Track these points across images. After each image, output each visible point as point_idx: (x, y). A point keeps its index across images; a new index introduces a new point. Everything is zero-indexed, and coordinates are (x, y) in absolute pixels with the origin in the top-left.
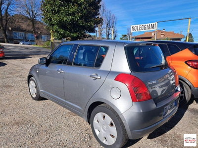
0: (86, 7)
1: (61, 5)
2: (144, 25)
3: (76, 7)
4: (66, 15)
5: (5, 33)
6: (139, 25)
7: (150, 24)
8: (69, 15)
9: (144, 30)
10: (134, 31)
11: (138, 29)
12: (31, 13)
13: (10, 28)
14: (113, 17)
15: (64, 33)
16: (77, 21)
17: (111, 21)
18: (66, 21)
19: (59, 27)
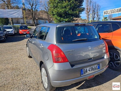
0: (73, 1)
1: (58, 3)
2: (113, 10)
3: (67, 3)
4: (61, 8)
5: (34, 21)
6: (109, 10)
7: (118, 9)
8: (63, 8)
9: (113, 13)
10: (106, 14)
11: (109, 13)
12: (47, 9)
13: (37, 18)
14: (97, 5)
15: (60, 19)
16: (68, 11)
17: (96, 9)
18: (61, 12)
19: (57, 16)
